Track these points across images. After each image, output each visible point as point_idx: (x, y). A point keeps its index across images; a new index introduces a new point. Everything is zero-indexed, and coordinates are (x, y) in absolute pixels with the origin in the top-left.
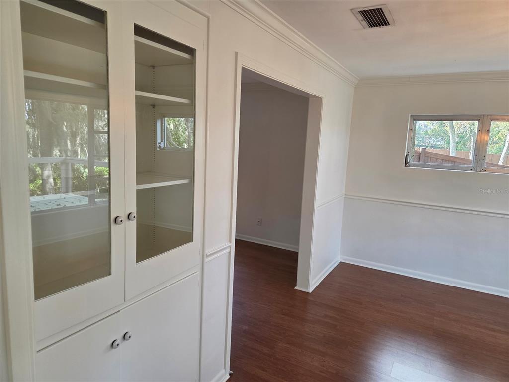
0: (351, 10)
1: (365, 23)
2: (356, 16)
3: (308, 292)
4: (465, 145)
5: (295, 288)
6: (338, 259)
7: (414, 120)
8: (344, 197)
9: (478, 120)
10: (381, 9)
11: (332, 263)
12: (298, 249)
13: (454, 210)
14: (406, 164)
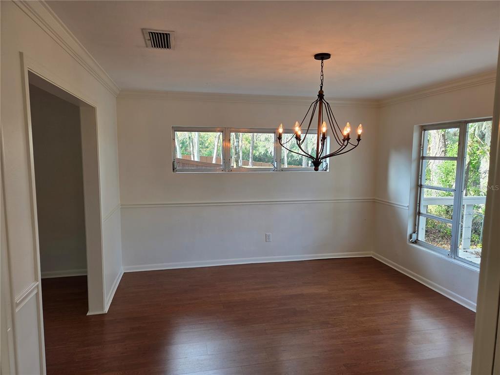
0: (142, 30)
1: (149, 43)
2: (145, 35)
3: (104, 313)
4: (186, 150)
5: (88, 314)
6: (122, 270)
7: (175, 131)
8: (120, 207)
9: (222, 132)
10: (169, 34)
11: (118, 275)
12: (86, 272)
13: (215, 204)
14: (173, 170)
